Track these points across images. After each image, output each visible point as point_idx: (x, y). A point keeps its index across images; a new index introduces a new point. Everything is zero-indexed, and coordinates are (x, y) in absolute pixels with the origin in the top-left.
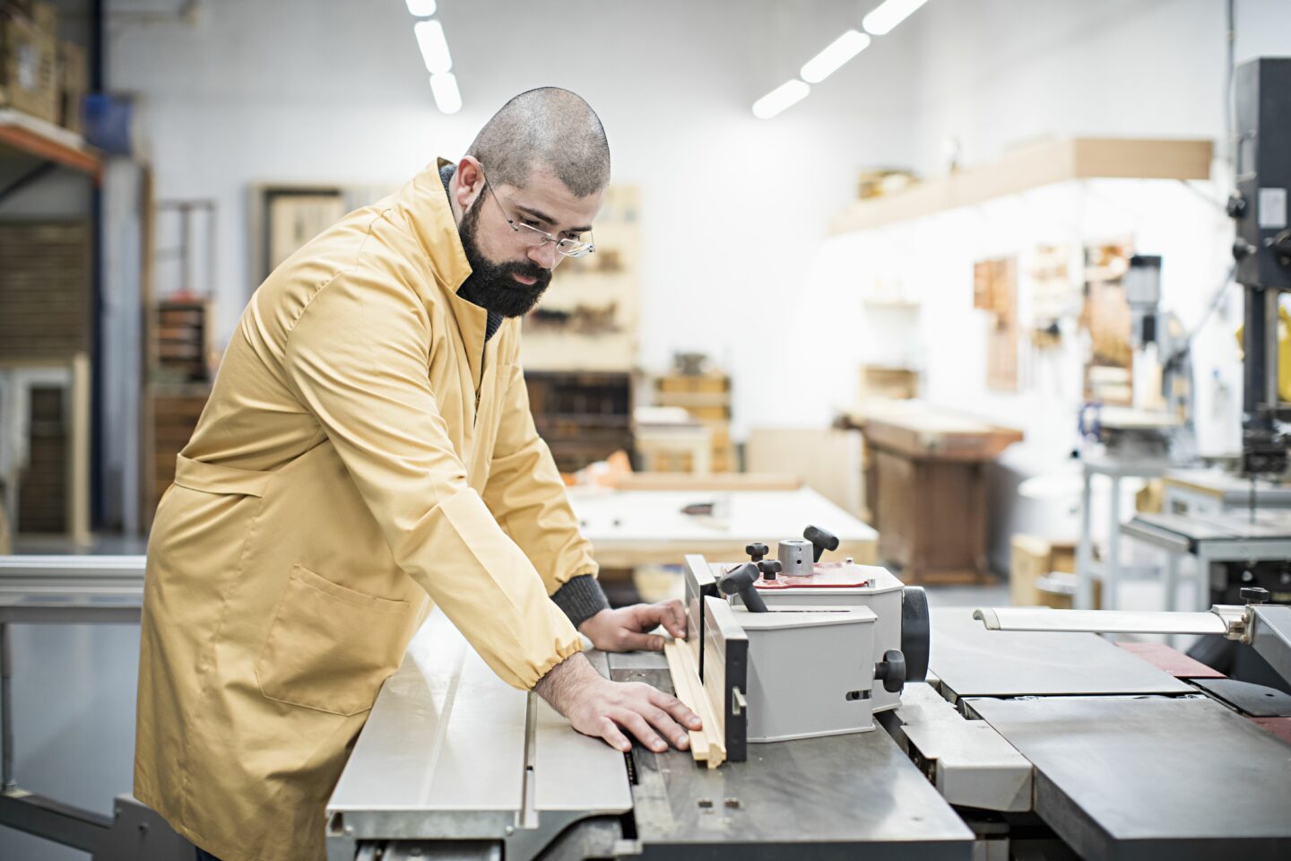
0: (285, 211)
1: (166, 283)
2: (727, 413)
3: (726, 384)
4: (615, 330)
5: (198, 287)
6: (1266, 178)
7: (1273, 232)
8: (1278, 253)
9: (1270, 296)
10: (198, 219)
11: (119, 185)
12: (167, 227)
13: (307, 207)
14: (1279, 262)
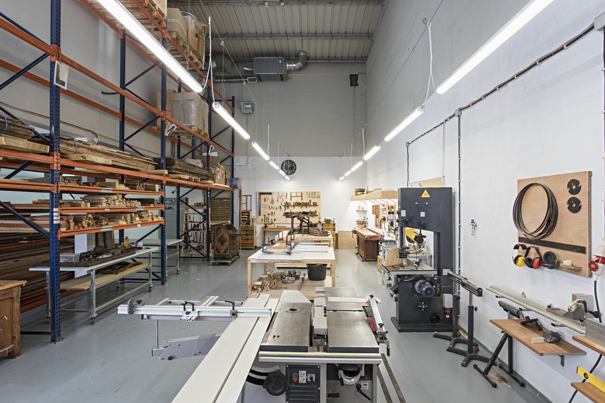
0: (263, 196)
1: (244, 208)
2: (334, 230)
3: (334, 225)
4: (316, 216)
5: (249, 209)
6: (402, 208)
7: (404, 217)
8: (405, 221)
9: (404, 228)
10: (249, 197)
11: (236, 192)
12: (244, 199)
13: (265, 196)
14: (405, 222)
